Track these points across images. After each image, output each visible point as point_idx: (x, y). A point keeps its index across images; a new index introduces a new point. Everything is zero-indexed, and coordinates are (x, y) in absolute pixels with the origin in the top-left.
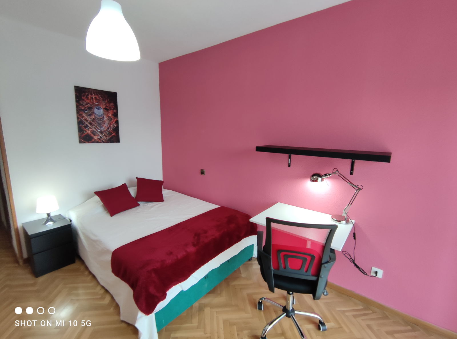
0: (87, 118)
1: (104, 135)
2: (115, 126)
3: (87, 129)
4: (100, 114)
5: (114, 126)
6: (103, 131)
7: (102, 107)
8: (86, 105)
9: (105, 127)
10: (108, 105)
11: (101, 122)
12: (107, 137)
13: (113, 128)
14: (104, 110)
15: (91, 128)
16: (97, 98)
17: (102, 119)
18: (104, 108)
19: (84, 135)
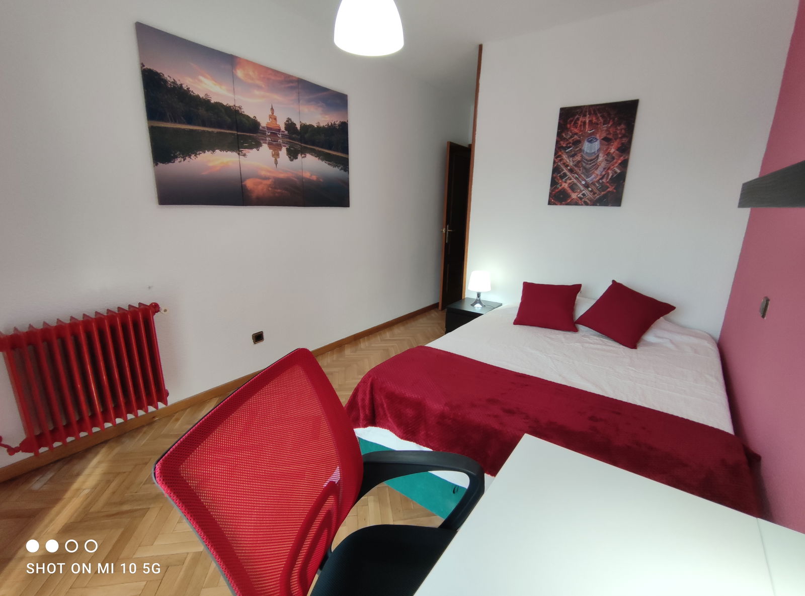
0: (568, 161)
1: (591, 191)
2: (619, 171)
3: (564, 180)
4: (593, 151)
5: (616, 172)
6: (591, 182)
7: (600, 136)
8: (571, 137)
9: (597, 175)
10: (612, 132)
11: (590, 166)
12: (596, 195)
13: (612, 176)
14: (603, 142)
15: (571, 179)
16: (594, 120)
17: (594, 159)
18: (602, 139)
19: (557, 190)
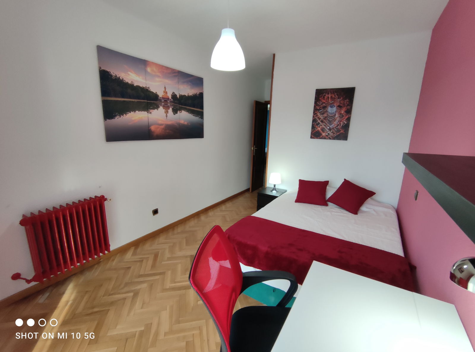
0: (320, 116)
1: (332, 132)
2: (346, 123)
3: (318, 126)
4: (333, 112)
5: (344, 123)
6: (332, 128)
7: (336, 105)
8: (322, 104)
9: (335, 124)
10: (342, 103)
11: (332, 119)
12: (335, 134)
13: (343, 125)
14: (338, 107)
15: (322, 126)
16: (333, 96)
17: (334, 116)
18: (337, 106)
19: (315, 131)
